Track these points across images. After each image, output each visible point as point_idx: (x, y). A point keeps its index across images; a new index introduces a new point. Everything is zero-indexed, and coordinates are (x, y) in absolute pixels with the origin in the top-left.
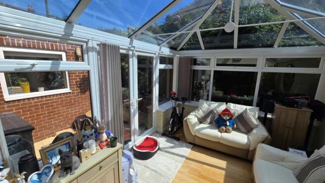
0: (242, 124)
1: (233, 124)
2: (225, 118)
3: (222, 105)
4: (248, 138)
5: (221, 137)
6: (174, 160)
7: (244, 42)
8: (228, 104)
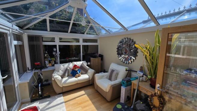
0: (83, 70)
1: (80, 72)
2: (76, 70)
3: (70, 64)
4: (88, 75)
5: (78, 80)
6: (58, 109)
7: (74, 30)
8: (73, 62)
